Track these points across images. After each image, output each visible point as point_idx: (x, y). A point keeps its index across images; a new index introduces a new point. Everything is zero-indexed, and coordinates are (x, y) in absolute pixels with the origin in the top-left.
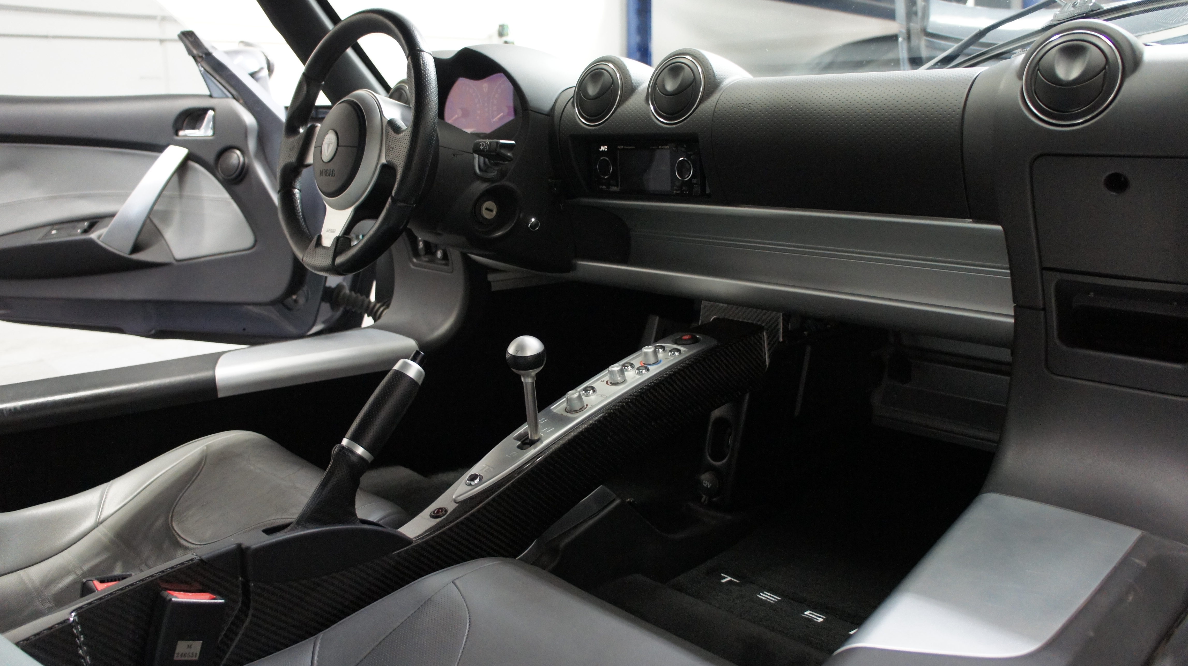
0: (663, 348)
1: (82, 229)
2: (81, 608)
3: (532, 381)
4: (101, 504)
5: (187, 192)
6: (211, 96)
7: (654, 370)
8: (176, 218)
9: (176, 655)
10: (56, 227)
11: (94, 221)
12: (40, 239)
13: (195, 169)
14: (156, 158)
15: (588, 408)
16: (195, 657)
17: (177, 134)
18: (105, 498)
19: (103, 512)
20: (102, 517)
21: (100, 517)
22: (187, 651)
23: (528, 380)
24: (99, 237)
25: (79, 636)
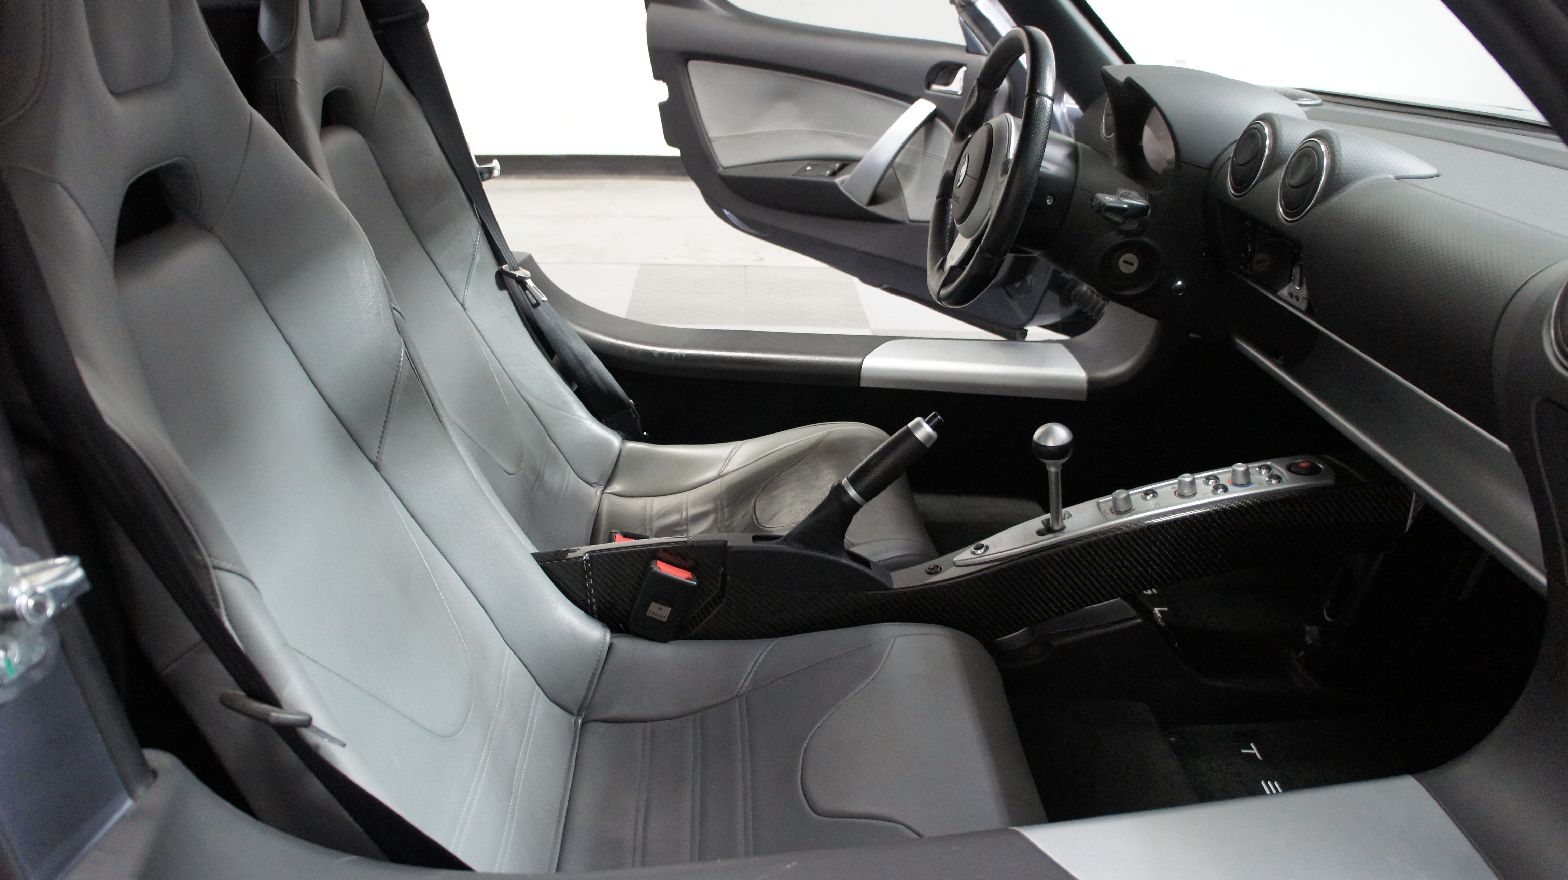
0: (1269, 468)
1: (832, 171)
2: (594, 551)
3: (1056, 471)
4: (728, 459)
5: (930, 151)
6: (968, 50)
7: (1235, 493)
8: (917, 176)
9: (648, 612)
10: (813, 162)
11: (846, 163)
12: (793, 175)
13: (941, 128)
14: (907, 108)
15: (1134, 511)
16: (664, 618)
17: (928, 87)
18: (733, 455)
19: (726, 467)
20: (725, 471)
21: (722, 471)
22: (659, 612)
23: (1053, 469)
24: (842, 183)
25: (588, 572)
